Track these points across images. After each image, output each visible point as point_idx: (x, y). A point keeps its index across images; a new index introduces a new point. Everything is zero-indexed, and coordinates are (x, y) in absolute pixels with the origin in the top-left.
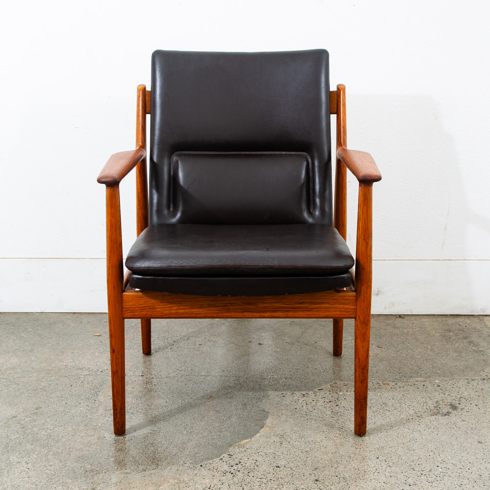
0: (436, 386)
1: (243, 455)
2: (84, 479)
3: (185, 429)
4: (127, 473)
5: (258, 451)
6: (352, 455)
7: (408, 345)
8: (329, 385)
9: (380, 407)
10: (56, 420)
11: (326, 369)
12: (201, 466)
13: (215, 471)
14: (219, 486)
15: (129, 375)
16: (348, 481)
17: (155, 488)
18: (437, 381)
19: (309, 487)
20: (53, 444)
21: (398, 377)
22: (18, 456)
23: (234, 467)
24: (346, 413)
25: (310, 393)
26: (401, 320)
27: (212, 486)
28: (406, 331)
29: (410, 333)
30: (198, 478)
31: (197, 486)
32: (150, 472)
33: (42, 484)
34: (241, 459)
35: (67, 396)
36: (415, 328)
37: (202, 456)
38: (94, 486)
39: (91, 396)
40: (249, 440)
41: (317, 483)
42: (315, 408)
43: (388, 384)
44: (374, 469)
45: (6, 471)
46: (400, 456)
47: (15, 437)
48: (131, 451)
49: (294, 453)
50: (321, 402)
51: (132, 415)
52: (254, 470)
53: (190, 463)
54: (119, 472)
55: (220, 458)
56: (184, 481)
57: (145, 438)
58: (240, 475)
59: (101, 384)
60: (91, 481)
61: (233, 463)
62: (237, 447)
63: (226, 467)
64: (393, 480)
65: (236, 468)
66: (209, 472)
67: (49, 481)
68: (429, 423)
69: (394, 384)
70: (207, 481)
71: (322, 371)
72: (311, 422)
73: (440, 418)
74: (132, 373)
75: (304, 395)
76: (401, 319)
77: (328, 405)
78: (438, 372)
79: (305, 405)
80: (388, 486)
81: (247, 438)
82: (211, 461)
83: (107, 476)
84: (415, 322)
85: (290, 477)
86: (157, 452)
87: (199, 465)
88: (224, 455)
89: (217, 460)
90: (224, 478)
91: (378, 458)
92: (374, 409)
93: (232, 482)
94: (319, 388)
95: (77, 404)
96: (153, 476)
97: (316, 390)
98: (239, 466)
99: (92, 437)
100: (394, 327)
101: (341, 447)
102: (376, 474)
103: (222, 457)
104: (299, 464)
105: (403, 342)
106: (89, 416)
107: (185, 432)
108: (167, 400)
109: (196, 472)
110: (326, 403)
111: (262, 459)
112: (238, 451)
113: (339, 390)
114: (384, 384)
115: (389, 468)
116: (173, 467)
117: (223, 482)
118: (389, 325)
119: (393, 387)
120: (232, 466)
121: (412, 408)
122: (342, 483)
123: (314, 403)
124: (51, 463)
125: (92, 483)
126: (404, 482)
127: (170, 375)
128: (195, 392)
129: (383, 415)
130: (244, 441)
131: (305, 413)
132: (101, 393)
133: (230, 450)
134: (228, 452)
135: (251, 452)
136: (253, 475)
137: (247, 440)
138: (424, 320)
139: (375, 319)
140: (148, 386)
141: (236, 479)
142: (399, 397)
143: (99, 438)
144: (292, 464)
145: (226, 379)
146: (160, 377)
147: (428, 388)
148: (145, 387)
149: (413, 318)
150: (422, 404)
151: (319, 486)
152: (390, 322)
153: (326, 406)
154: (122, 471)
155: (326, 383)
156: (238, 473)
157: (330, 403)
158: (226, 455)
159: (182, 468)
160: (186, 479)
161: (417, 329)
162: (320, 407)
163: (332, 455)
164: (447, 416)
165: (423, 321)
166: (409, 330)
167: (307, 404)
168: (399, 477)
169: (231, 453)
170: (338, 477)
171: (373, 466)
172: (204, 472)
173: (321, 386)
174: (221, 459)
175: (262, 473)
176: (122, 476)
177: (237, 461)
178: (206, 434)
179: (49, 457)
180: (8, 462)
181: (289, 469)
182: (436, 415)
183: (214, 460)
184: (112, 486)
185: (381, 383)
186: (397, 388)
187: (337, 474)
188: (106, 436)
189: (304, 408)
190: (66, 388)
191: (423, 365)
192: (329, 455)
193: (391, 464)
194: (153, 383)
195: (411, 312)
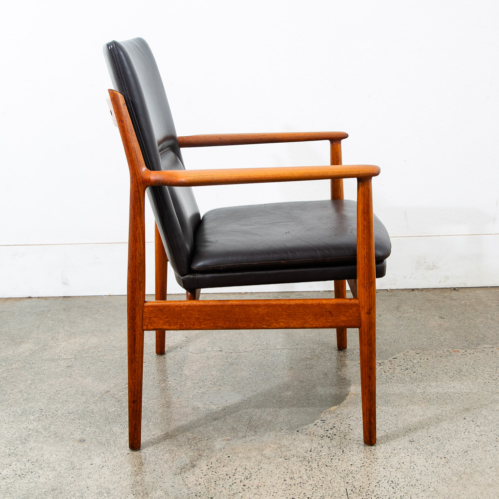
1: (335, 420)
2: (189, 446)
3: (274, 398)
4: (228, 440)
5: (349, 416)
6: (440, 417)
7: (469, 315)
8: (402, 353)
9: (455, 372)
10: (148, 393)
11: (396, 339)
12: (298, 431)
13: (312, 435)
14: (320, 449)
15: (208, 350)
16: (442, 441)
17: (259, 452)
19: (406, 447)
20: (150, 415)
21: (466, 344)
22: (121, 427)
23: (330, 431)
24: (424, 379)
25: (386, 361)
27: (313, 449)
28: (463, 302)
29: (467, 304)
30: (298, 442)
31: (298, 449)
32: (250, 438)
33: (149, 452)
34: (334, 424)
35: (153, 371)
36: (472, 300)
37: (296, 422)
38: (200, 452)
39: (176, 371)
40: (338, 406)
41: (413, 443)
42: (393, 375)
43: (458, 352)
44: (464, 429)
45: (112, 441)
46: (485, 416)
47: (113, 410)
48: (227, 420)
49: (384, 417)
50: (398, 370)
51: (220, 387)
52: (350, 434)
53: (287, 429)
54: (221, 439)
55: (314, 424)
56: (284, 446)
57: (237, 407)
58: (337, 438)
59: (183, 359)
60: (196, 448)
61: (327, 428)
62: (327, 413)
63: (322, 432)
64: (484, 439)
65: (331, 432)
66: (307, 437)
67: (156, 449)
69: (463, 351)
70: (307, 444)
71: (392, 341)
72: (393, 388)
74: (210, 349)
75: (380, 364)
76: (456, 292)
77: (406, 372)
79: (383, 373)
80: (480, 443)
81: (336, 405)
82: (306, 427)
83: (210, 443)
84: (470, 294)
85: (385, 439)
86: (252, 419)
87: (296, 431)
88: (317, 421)
89: (312, 425)
90: (323, 441)
91: (465, 419)
92: (450, 374)
93: (331, 445)
94: (393, 357)
95: (164, 378)
96: (254, 441)
97: (391, 359)
98: (334, 430)
99: (187, 408)
100: (451, 299)
101: (428, 410)
102: (466, 433)
103: (315, 423)
104: (390, 426)
105: (463, 313)
106: (179, 389)
107: (274, 401)
108: (251, 373)
109: (294, 437)
110: (403, 370)
111: (355, 424)
112: (330, 417)
113: (412, 358)
114: (455, 352)
115: (477, 427)
116: (271, 433)
117: (322, 445)
118: (446, 297)
119: (463, 354)
120: (327, 431)
121: (487, 373)
122: (437, 443)
123: (391, 371)
124: (153, 433)
125: (197, 450)
126: (495, 439)
127: (248, 350)
128: (276, 364)
129: (460, 379)
130: (333, 408)
131: (385, 380)
132: (185, 368)
133: (322, 416)
134: (320, 418)
135: (342, 418)
136: (349, 438)
137: (335, 407)
138: (478, 292)
139: (432, 292)
140: (228, 360)
141: (334, 442)
142: (471, 363)
143: (193, 409)
144: (384, 427)
145: (302, 351)
146: (238, 351)
148: (226, 361)
149: (467, 291)
150: (495, 368)
151: (415, 446)
152: (446, 294)
153: (403, 373)
154: (223, 438)
155: (399, 353)
156: (334, 437)
157: (407, 370)
158: (319, 421)
159: (279, 434)
160: (286, 444)
161: (474, 301)
162: (398, 375)
163: (421, 418)
166: (466, 301)
167: (385, 372)
168: (489, 436)
169: (323, 419)
170: (432, 437)
171: (462, 426)
172: (302, 437)
173: (395, 355)
174: (316, 425)
175: (358, 436)
176: (225, 442)
177: (331, 425)
178: (295, 402)
179: (150, 427)
180: (112, 433)
181: (383, 431)
183: (309, 426)
184: (217, 452)
185: (451, 350)
186: (468, 354)
187: (429, 435)
188: (199, 406)
189: (383, 375)
190: (150, 364)
191: (487, 333)
192: (418, 417)
193: (478, 423)
194: (233, 358)
195: (465, 285)
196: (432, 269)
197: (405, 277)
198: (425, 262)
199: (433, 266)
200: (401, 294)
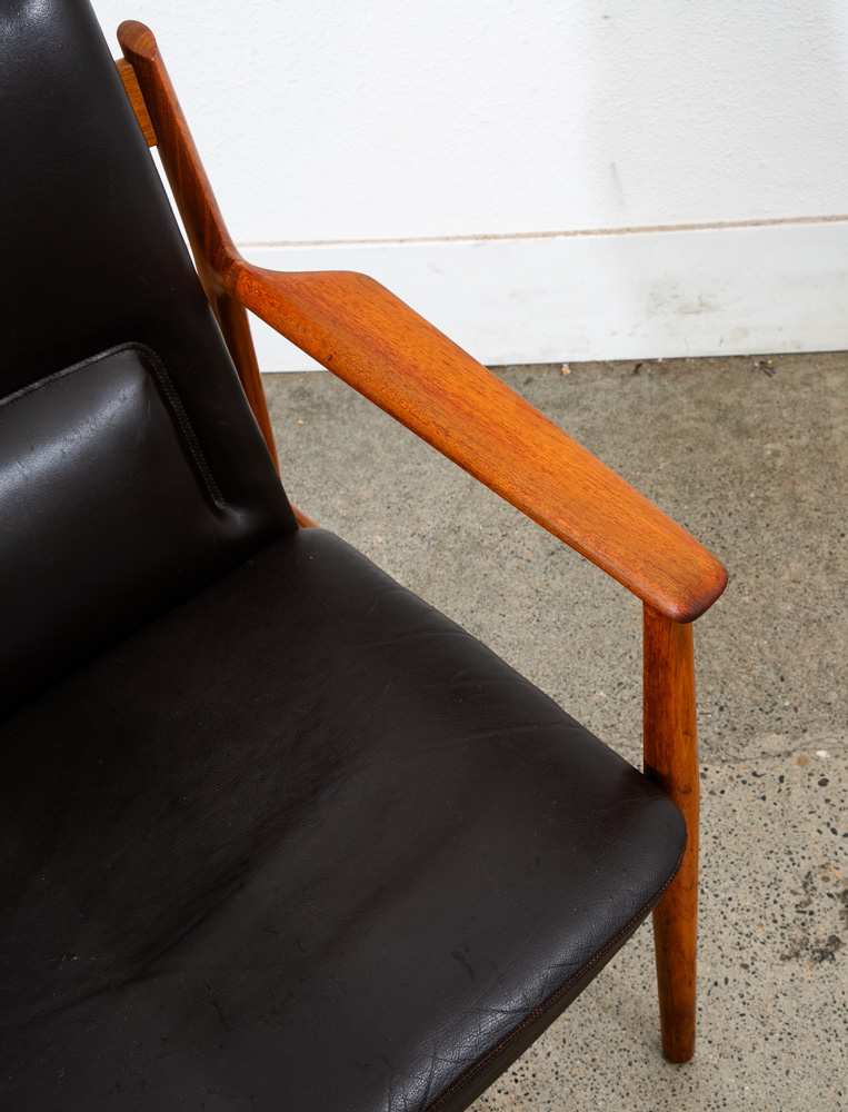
0: (814, 782)
7: (766, 537)
18: (822, 754)
26: (762, 382)
28: (768, 450)
29: (780, 462)
36: (799, 437)
68: (770, 1009)
73: (806, 974)
76: (764, 385)
78: (833, 696)
84: (802, 394)
100: (741, 431)
118: (724, 415)
121: (733, 917)
139: (692, 381)
147: (793, 798)
149: (801, 372)
150: (763, 893)
152: (730, 397)
161: (804, 440)
164: (826, 963)
165: (827, 391)
166: (778, 446)
182: (797, 954)
191: (794, 657)
195: (798, 347)
196: (698, 312)
197: (614, 334)
198: (675, 297)
199: (701, 304)
200: (597, 390)
